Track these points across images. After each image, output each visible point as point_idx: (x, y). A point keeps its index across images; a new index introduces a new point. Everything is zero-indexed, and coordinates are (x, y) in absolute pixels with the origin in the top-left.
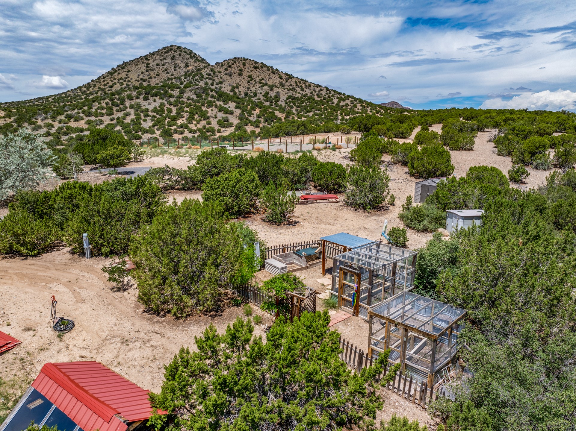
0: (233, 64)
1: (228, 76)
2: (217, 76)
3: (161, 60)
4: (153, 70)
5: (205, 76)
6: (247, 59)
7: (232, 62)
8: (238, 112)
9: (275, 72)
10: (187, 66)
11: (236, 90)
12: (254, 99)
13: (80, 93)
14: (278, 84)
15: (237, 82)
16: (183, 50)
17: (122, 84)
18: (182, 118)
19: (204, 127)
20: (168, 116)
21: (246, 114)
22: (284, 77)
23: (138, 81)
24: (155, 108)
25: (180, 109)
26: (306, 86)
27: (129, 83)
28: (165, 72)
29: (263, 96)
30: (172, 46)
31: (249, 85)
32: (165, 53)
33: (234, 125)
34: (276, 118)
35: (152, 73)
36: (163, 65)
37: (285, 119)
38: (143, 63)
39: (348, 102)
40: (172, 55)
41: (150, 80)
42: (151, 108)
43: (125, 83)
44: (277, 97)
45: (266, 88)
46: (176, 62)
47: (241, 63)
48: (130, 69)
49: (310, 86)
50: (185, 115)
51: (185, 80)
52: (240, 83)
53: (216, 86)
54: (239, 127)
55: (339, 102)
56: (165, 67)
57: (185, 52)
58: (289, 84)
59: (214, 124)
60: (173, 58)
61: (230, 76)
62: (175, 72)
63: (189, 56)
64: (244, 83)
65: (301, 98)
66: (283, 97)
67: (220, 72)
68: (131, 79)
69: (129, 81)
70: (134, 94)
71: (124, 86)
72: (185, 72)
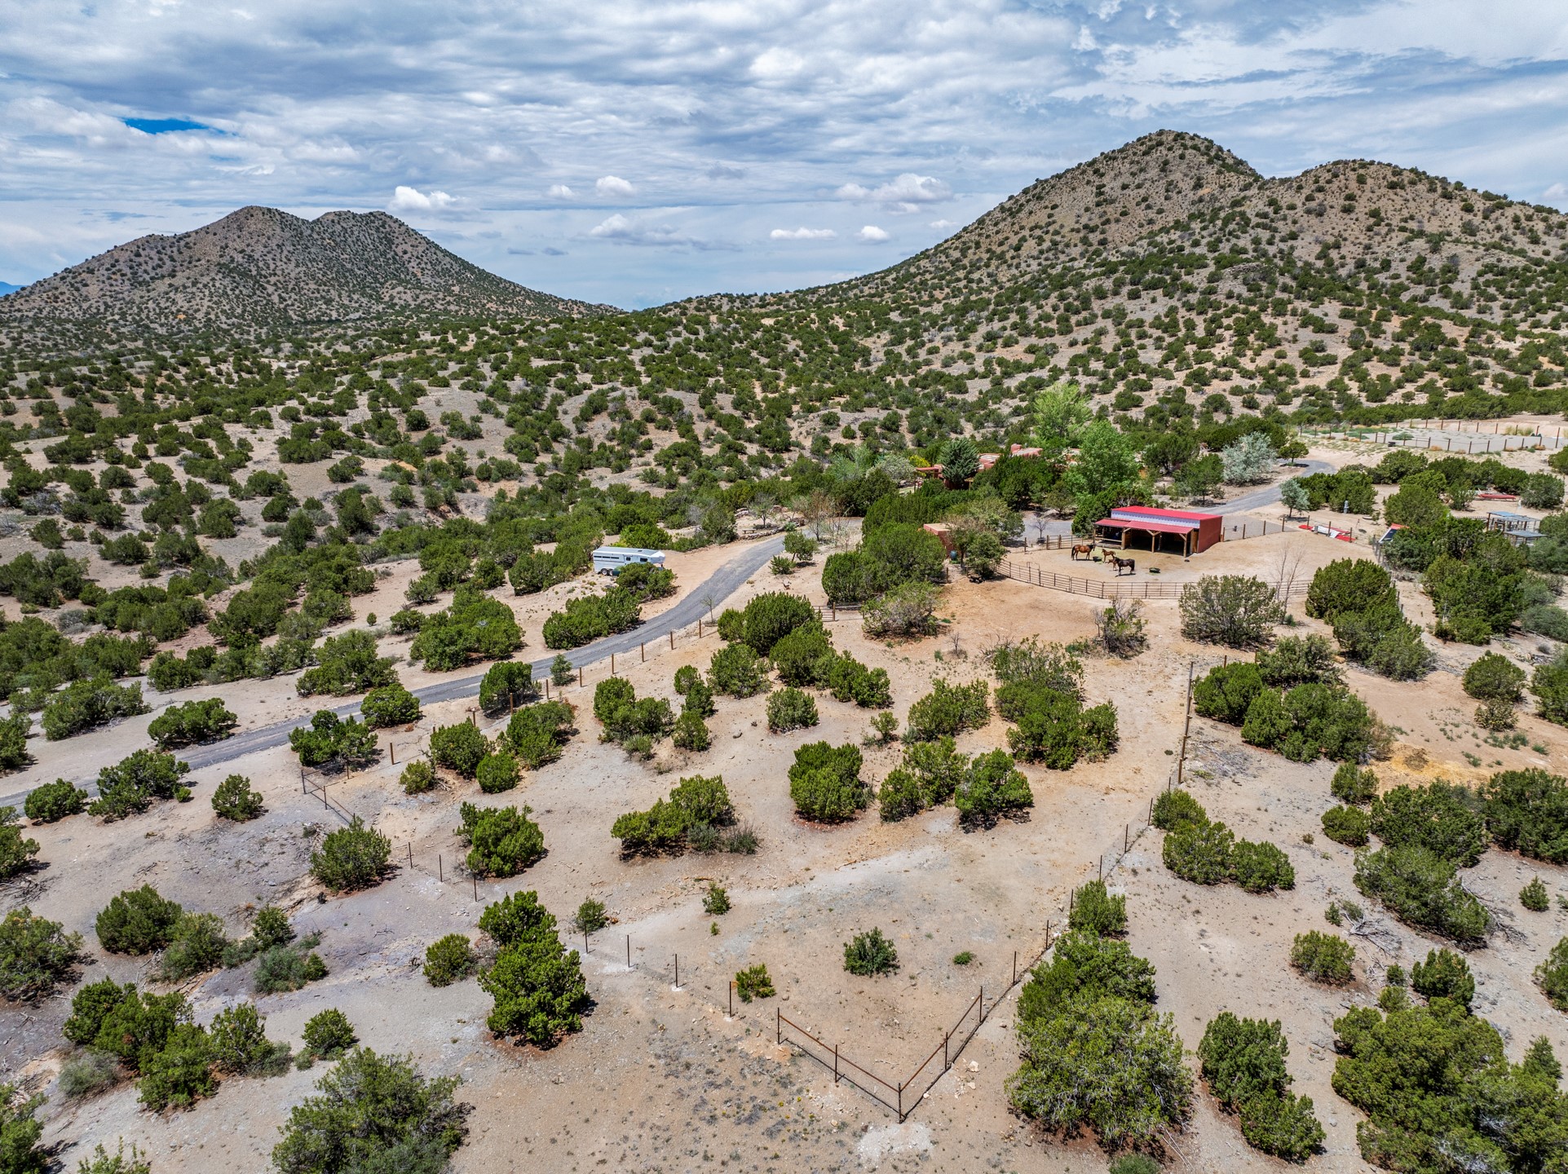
0: (1329, 182)
1: (1312, 216)
2: (1285, 219)
3: (1133, 174)
4: (1112, 202)
5: (1255, 220)
6: (1372, 163)
7: (1328, 176)
8: (1347, 327)
9: (1449, 191)
10: (1198, 185)
11: (1334, 254)
12: (1381, 278)
13: (948, 265)
14: (1456, 230)
15: (1336, 232)
16: (1189, 143)
17: (1040, 240)
18: (1220, 341)
19: (1272, 366)
20: (1190, 338)
21: (1367, 333)
22: (1480, 205)
23: (1078, 231)
24: (1158, 318)
25: (1212, 321)
26: (1549, 230)
27: (1058, 238)
28: (1143, 205)
29: (1409, 269)
30: (1161, 133)
31: (1371, 238)
32: (1145, 154)
33: (1339, 360)
34: (1443, 340)
35: (1110, 209)
36: (1139, 186)
37: (1466, 341)
38: (1088, 182)
40: (1161, 160)
41: (1107, 226)
42: (1148, 317)
43: (1047, 237)
44: (1451, 270)
45: (1420, 244)
46: (1171, 177)
47: (1353, 176)
48: (1057, 201)
50: (1227, 334)
51: (1204, 233)
52: (1345, 235)
53: (1282, 245)
54: (1352, 366)
56: (1143, 191)
57: (1195, 147)
58: (1490, 226)
59: (1294, 359)
60: (1164, 167)
61: (1320, 215)
62: (1167, 205)
63: (1204, 159)
64: (1357, 233)
65: (1526, 269)
66: (1468, 270)
67: (1292, 207)
68: (1062, 226)
69: (1057, 233)
70: (1108, 284)
71: (1045, 245)
72: (1193, 203)
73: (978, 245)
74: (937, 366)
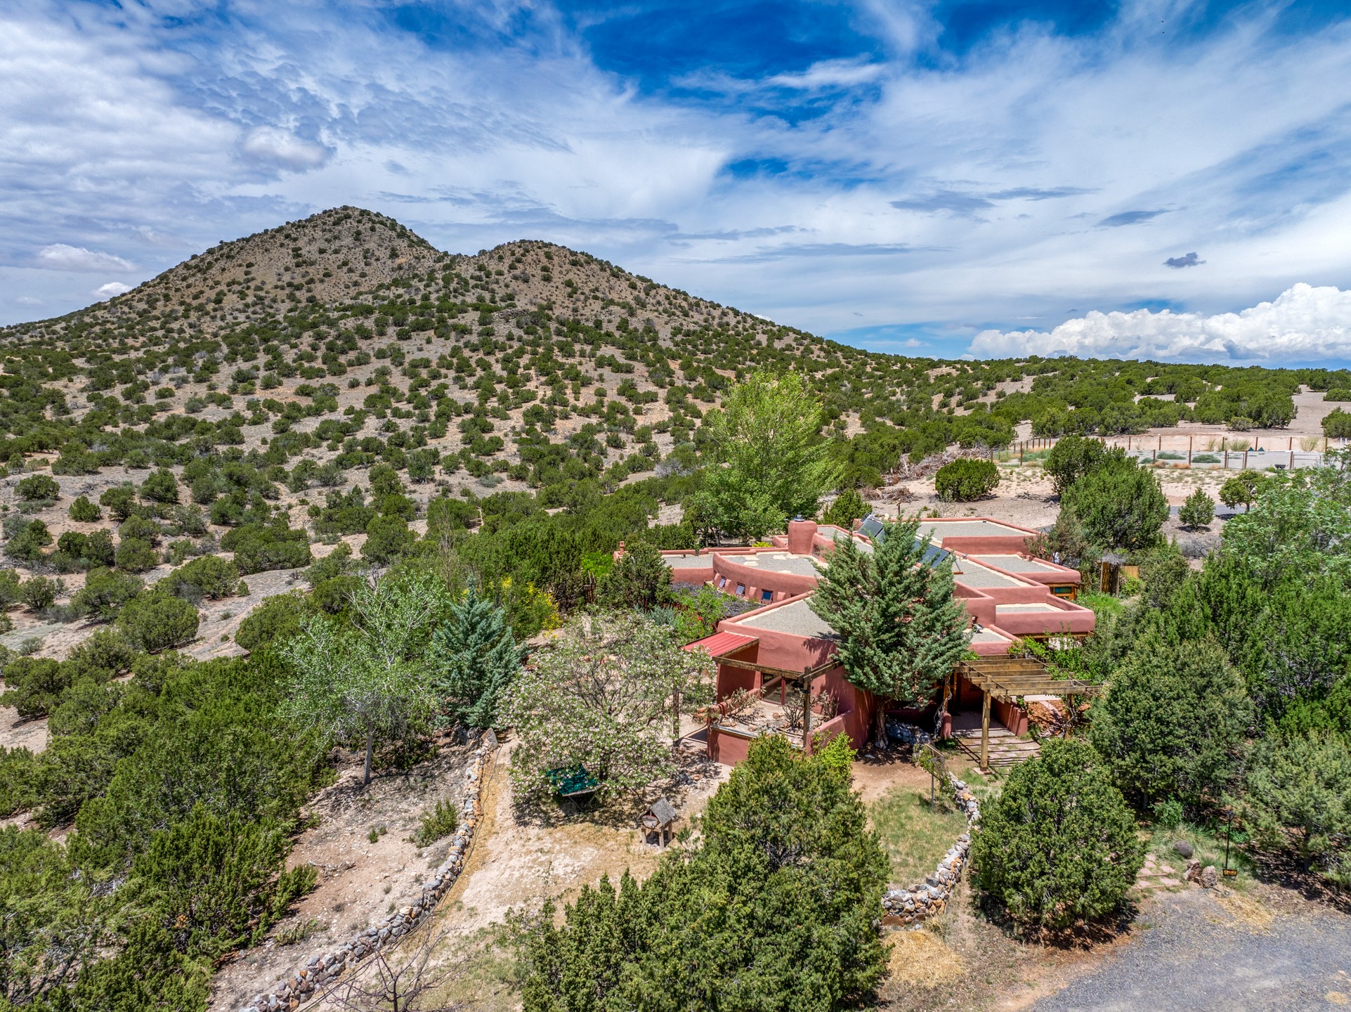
0: (523, 255)
1: (520, 282)
2: (497, 282)
3: (328, 241)
4: (312, 263)
6: (551, 244)
7: (521, 250)
8: (639, 367)
10: (394, 255)
13: (134, 315)
15: (544, 296)
16: (376, 219)
17: (242, 295)
18: (529, 380)
19: (600, 403)
20: (493, 378)
22: (639, 285)
23: (282, 288)
24: (443, 358)
25: (506, 360)
26: (691, 306)
27: (262, 294)
28: (345, 269)
29: (618, 328)
30: (345, 208)
31: (574, 303)
32: (335, 224)
33: (659, 398)
35: (311, 270)
36: (336, 252)
38: (281, 246)
39: (790, 339)
40: (353, 231)
41: (312, 286)
42: (432, 357)
43: (250, 293)
44: (651, 331)
45: (616, 310)
46: (366, 246)
47: (541, 253)
48: (251, 260)
49: (698, 305)
52: (553, 299)
55: (770, 340)
56: (341, 256)
57: (382, 223)
58: (653, 301)
59: (615, 396)
60: (358, 236)
61: (526, 281)
62: (368, 270)
63: (393, 234)
64: (561, 298)
67: (500, 273)
68: (263, 283)
69: (259, 288)
70: (369, 323)
71: (250, 299)
72: (393, 270)
73: (167, 298)
74: (180, 411)
